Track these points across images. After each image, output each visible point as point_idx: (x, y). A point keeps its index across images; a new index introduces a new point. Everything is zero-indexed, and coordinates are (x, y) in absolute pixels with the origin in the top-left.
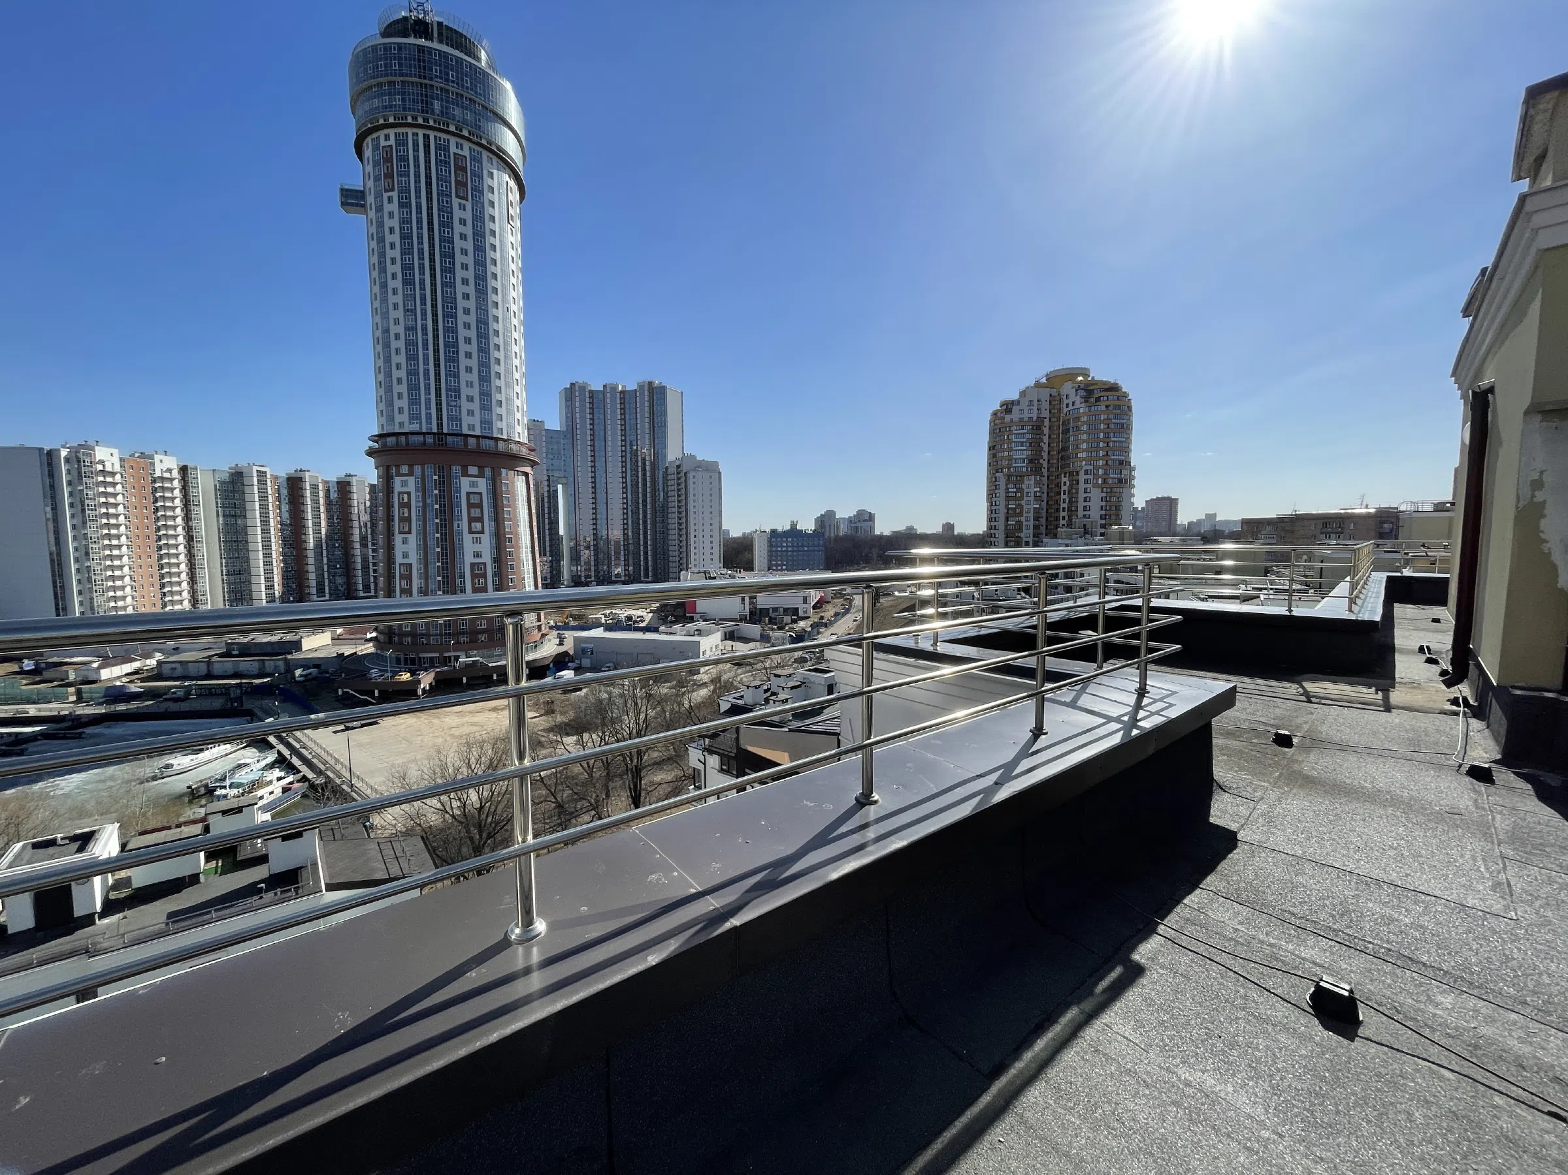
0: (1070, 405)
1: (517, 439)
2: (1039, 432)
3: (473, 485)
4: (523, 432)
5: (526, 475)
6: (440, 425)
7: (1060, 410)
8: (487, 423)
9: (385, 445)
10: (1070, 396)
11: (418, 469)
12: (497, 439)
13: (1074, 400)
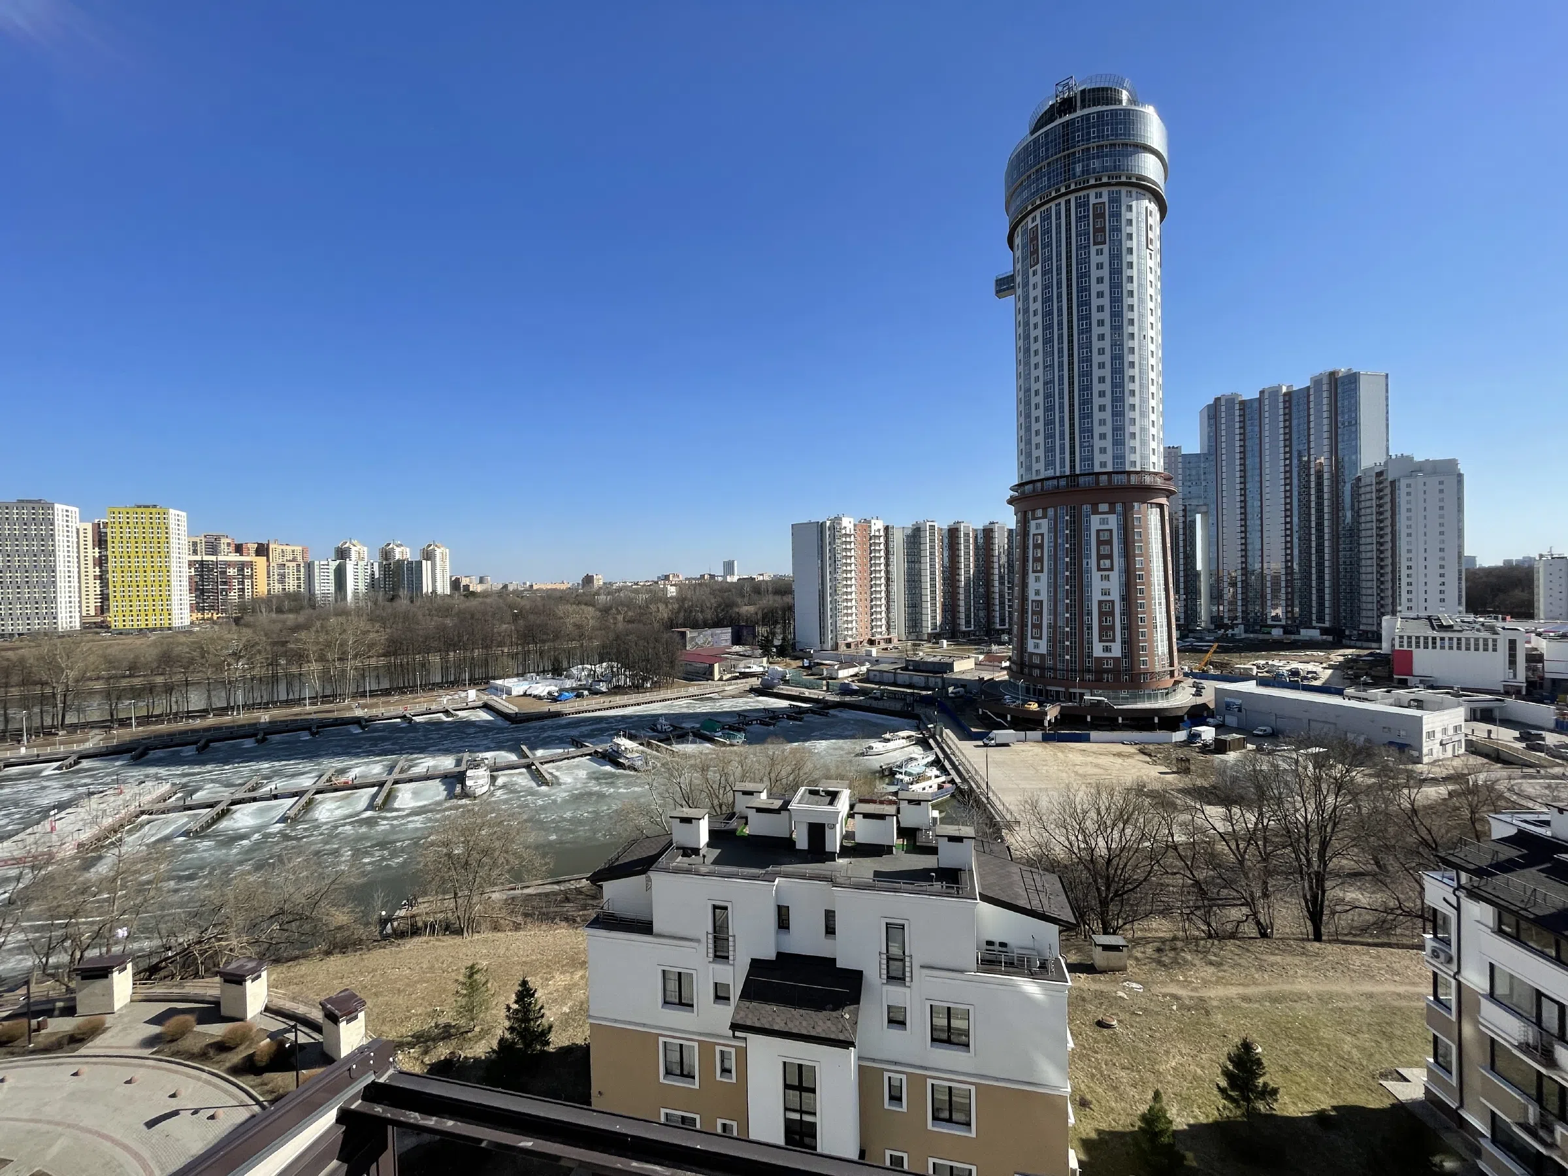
1: (1152, 470)
3: (1103, 522)
4: (1159, 461)
5: (1161, 506)
6: (1073, 467)
8: (1119, 458)
9: (1023, 493)
11: (1051, 512)
12: (1129, 473)
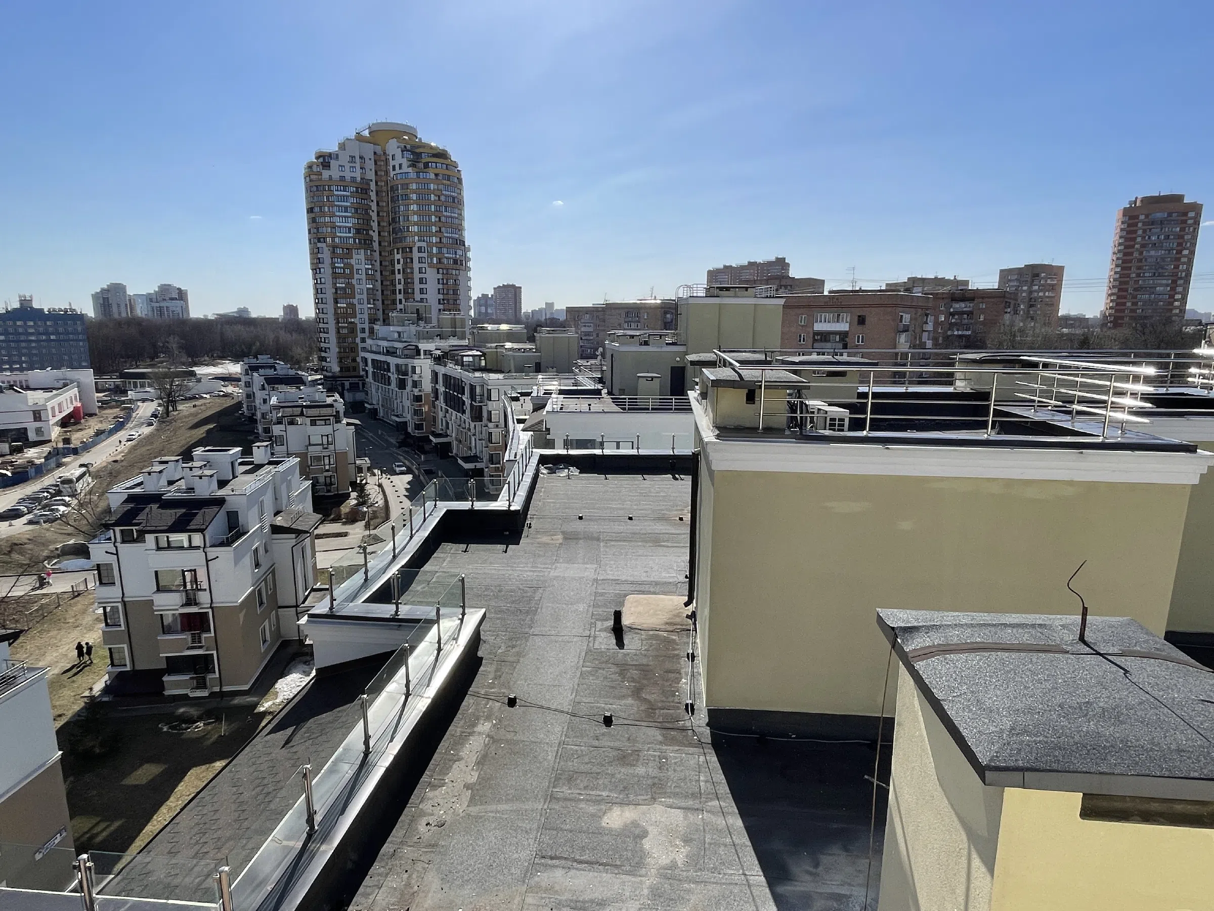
0: (397, 167)
2: (364, 196)
7: (387, 173)
10: (397, 157)
13: (400, 161)
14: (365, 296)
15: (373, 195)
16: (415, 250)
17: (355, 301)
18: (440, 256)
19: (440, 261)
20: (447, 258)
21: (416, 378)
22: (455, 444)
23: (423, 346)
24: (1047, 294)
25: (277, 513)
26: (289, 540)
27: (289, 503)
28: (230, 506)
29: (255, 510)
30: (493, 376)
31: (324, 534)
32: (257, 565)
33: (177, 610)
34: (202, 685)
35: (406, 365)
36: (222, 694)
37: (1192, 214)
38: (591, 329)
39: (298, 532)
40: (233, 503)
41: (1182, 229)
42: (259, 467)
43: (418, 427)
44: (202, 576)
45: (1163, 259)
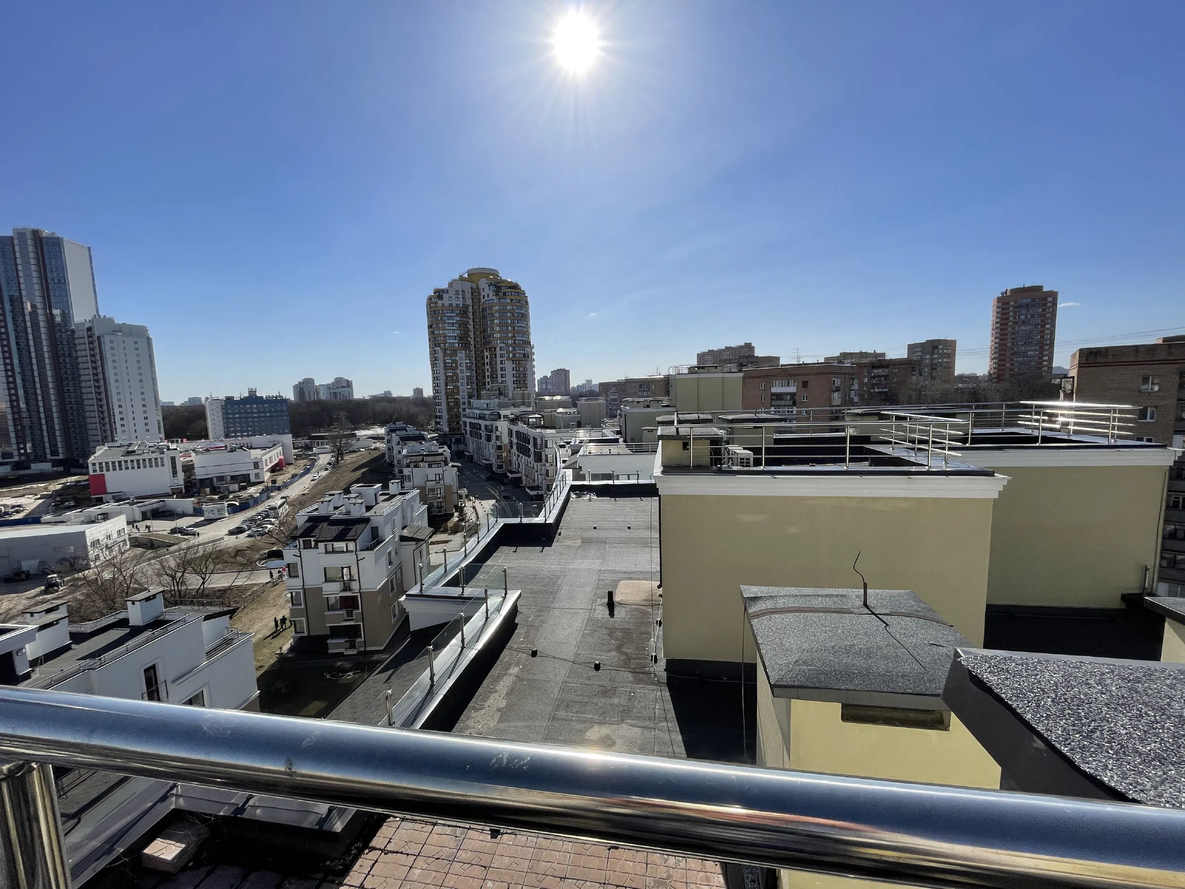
0: (486, 296)
2: (465, 316)
7: (479, 300)
10: (485, 290)
13: (487, 292)
14: (465, 381)
15: (470, 315)
16: (498, 349)
17: (459, 384)
18: (514, 352)
19: (514, 356)
20: (519, 353)
21: (498, 433)
22: (524, 478)
23: (503, 412)
24: (944, 360)
25: (403, 528)
26: (412, 545)
27: (412, 521)
28: (373, 523)
29: (389, 527)
30: (549, 431)
31: (436, 542)
32: (390, 563)
33: (338, 594)
34: (352, 646)
35: (492, 425)
36: (366, 653)
37: (1050, 299)
38: (616, 397)
39: (417, 540)
40: (375, 521)
41: (1044, 310)
42: (393, 496)
43: (500, 467)
44: (354, 571)
45: (1031, 332)
